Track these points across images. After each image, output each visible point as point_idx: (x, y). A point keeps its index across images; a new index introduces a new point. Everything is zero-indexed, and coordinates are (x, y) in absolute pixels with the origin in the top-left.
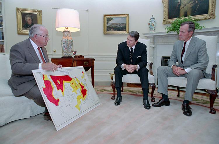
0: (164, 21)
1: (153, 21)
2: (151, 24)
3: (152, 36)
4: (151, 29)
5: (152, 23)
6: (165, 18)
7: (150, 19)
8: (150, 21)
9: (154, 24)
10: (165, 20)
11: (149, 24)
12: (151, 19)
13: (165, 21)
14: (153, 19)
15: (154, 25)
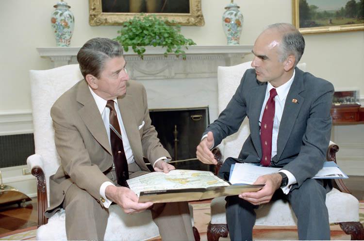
0: (92, 17)
1: (66, 13)
2: (58, 21)
3: (67, 56)
4: (60, 37)
5: (63, 18)
6: (94, 9)
7: (55, 6)
8: (56, 13)
9: (69, 21)
10: (93, 13)
11: (54, 21)
12: (59, 8)
13: (95, 15)
14: (65, 8)
15: (69, 24)
